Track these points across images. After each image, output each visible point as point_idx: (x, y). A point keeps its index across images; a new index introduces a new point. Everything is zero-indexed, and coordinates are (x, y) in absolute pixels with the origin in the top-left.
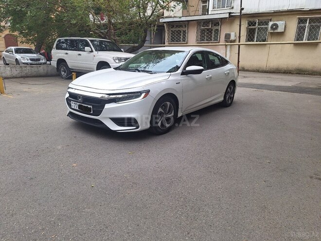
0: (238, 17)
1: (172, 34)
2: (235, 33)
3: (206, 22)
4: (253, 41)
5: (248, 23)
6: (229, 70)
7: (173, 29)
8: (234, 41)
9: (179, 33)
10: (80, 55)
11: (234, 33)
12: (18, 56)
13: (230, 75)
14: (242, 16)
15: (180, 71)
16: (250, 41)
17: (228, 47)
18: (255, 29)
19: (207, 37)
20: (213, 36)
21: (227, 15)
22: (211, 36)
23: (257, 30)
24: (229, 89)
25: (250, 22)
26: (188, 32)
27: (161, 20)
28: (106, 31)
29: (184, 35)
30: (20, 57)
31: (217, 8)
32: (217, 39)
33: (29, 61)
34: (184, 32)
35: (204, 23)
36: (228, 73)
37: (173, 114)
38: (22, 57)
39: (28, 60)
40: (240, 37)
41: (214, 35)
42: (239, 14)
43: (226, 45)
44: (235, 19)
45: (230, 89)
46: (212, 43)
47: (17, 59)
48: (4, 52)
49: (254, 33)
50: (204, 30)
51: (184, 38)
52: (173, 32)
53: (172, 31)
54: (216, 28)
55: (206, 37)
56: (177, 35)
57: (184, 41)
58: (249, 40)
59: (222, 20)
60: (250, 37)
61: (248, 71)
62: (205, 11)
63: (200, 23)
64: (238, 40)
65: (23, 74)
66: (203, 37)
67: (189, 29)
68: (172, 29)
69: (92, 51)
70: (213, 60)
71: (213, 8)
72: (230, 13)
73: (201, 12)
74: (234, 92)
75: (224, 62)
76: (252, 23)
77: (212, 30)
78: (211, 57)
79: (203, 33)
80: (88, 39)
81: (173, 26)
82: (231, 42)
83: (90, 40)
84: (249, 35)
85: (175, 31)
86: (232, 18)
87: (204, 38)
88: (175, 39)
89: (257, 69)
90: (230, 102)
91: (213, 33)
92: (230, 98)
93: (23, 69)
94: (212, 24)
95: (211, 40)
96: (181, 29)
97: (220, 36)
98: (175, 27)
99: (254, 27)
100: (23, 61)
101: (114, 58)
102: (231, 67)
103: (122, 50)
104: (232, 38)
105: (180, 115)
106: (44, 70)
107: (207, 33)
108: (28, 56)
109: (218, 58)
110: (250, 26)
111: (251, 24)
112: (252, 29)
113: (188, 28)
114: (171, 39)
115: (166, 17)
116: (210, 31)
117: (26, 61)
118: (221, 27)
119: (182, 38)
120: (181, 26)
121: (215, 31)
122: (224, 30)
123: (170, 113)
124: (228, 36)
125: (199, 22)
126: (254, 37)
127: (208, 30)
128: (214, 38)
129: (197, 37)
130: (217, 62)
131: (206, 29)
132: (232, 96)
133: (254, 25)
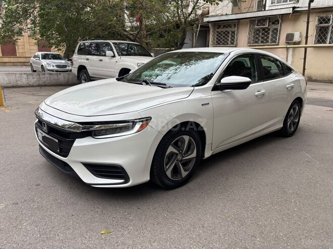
0: (305, 13)
1: (217, 35)
2: (301, 33)
3: (262, 20)
4: (325, 43)
5: (319, 20)
6: (294, 82)
7: (219, 30)
8: (299, 43)
9: (226, 35)
10: (101, 60)
11: (299, 33)
12: (44, 62)
13: (295, 91)
14: (310, 11)
15: (211, 84)
16: (321, 43)
17: (291, 51)
18: (328, 27)
19: (262, 38)
20: (270, 37)
21: (290, 11)
22: (268, 38)
23: (331, 28)
24: (292, 111)
25: (322, 18)
26: (238, 33)
27: (206, 20)
28: (136, 32)
29: (233, 36)
30: (46, 63)
31: (277, 3)
32: (275, 41)
33: (55, 68)
34: (233, 32)
35: (259, 21)
36: (292, 87)
37: (194, 155)
38: (47, 64)
39: (53, 67)
40: (307, 37)
41: (272, 35)
42: (307, 9)
43: (288, 48)
44: (300, 15)
45: (294, 110)
46: (268, 45)
47: (42, 65)
48: (32, 58)
49: (327, 33)
50: (258, 30)
51: (233, 40)
52: (220, 33)
53: (218, 32)
54: (275, 27)
55: (260, 38)
56: (224, 37)
57: (233, 44)
58: (319, 42)
59: (284, 17)
60: (321, 38)
61: (316, 81)
62: (262, 6)
63: (254, 21)
64: (304, 41)
65: (41, 83)
66: (257, 38)
67: (240, 29)
68: (217, 30)
69: (114, 56)
70: (268, 67)
71: (272, 3)
72: (294, 8)
73: (255, 8)
74: (299, 114)
75: (285, 70)
76: (324, 20)
77: (269, 30)
78: (265, 63)
79: (257, 34)
80: (111, 42)
81: (220, 26)
82: (295, 43)
83: (113, 43)
84: (319, 36)
85: (222, 32)
86: (296, 14)
87: (259, 40)
88: (221, 42)
89: (330, 79)
90: (292, 130)
91: (271, 33)
92: (294, 124)
93: (41, 77)
94: (269, 22)
95: (268, 42)
96: (229, 29)
97: (279, 37)
98: (222, 27)
99: (326, 25)
100: (49, 68)
101: (139, 64)
102: (297, 78)
103: (152, 54)
104: (296, 38)
105: (207, 154)
106: (64, 78)
107: (263, 34)
108: (54, 63)
109: (276, 64)
110: (321, 23)
111: (322, 20)
112: (323, 27)
113: (238, 28)
114: (217, 42)
115: (213, 16)
116: (266, 31)
117: (51, 68)
118: (281, 25)
119: (230, 39)
120: (230, 26)
121: (273, 31)
122: (286, 30)
123: (189, 152)
124: (290, 37)
125: (252, 20)
126: (326, 38)
127: (264, 29)
128: (271, 40)
129: (249, 39)
130: (274, 70)
131: (261, 28)
132: (297, 120)
133: (326, 23)
